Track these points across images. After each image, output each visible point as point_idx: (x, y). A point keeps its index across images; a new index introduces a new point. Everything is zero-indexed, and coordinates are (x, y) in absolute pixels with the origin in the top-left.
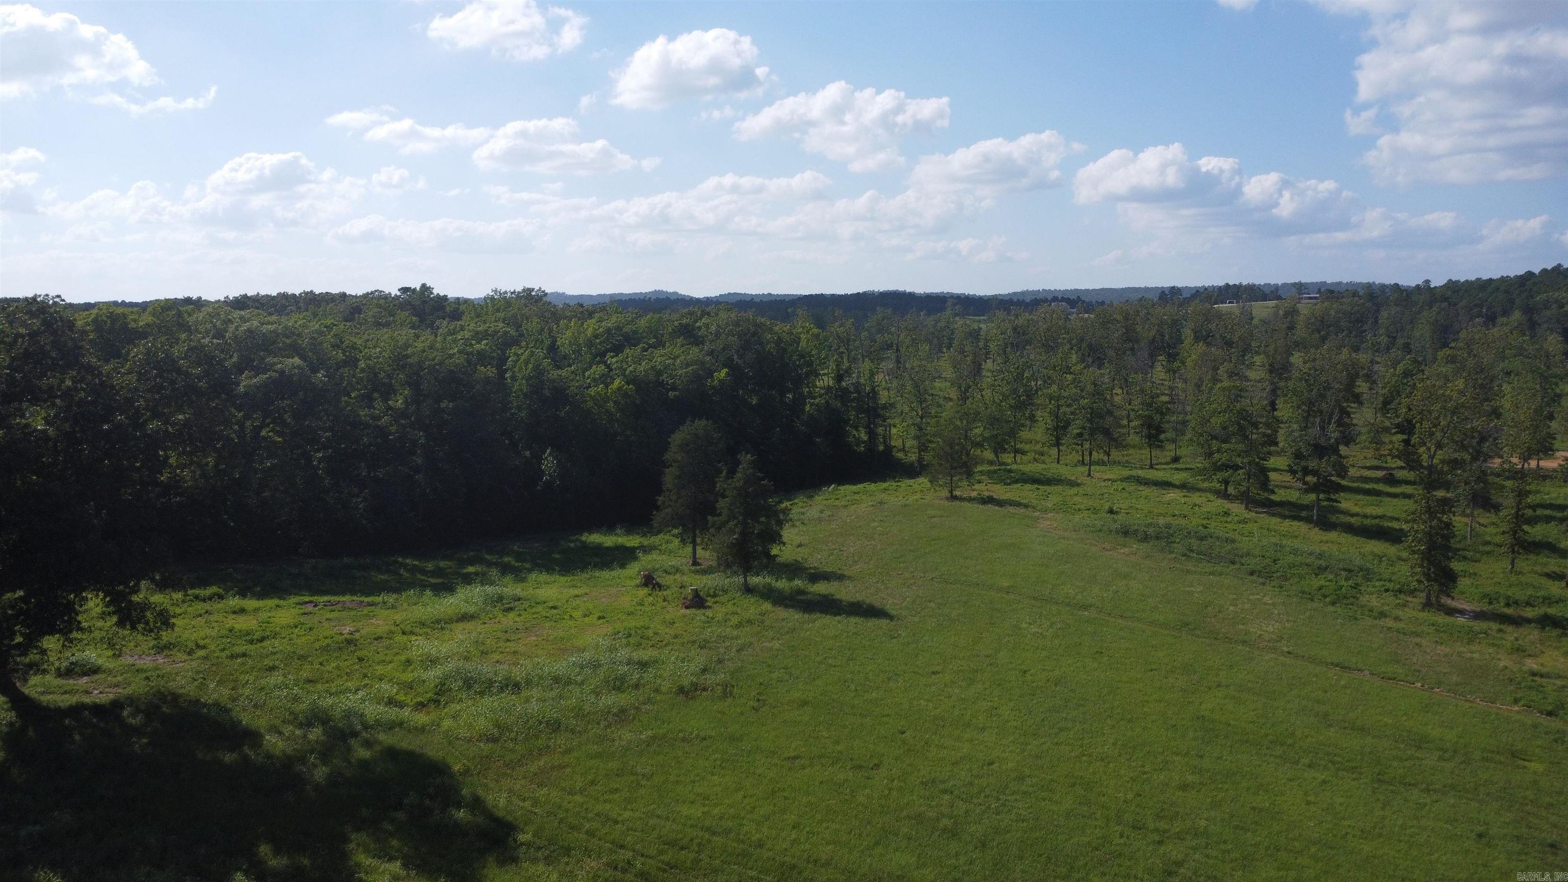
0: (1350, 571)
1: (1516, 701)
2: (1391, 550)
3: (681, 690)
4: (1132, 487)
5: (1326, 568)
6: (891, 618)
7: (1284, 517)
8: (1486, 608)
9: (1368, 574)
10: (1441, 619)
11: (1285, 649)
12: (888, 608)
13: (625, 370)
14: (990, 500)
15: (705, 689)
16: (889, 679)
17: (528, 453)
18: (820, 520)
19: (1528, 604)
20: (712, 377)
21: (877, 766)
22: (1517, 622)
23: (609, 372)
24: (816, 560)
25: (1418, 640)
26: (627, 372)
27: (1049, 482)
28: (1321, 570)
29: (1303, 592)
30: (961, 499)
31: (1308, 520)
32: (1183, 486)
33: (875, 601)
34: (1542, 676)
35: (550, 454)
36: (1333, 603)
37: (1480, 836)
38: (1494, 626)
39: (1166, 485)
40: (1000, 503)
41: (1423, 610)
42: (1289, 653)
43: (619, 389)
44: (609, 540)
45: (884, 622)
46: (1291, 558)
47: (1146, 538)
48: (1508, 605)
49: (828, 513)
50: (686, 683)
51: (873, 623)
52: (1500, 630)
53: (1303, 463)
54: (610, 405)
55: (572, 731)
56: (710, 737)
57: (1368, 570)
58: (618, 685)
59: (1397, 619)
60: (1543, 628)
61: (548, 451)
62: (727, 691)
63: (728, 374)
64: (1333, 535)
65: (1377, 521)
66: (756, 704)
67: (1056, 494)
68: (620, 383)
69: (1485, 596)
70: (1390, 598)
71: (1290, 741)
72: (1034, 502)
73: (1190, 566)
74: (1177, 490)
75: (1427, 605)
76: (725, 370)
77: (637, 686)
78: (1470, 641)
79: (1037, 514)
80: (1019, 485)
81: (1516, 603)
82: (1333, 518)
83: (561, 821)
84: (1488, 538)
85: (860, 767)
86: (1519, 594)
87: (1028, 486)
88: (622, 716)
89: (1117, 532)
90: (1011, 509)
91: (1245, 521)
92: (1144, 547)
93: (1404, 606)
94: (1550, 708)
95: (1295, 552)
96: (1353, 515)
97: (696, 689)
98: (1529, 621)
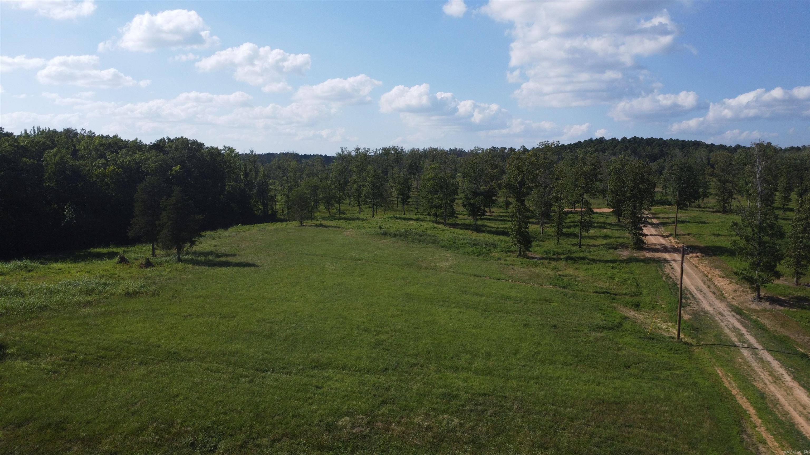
0: (487, 245)
1: (551, 284)
2: (507, 239)
3: (128, 294)
4: (393, 220)
5: (477, 244)
6: (257, 266)
7: (462, 229)
8: (545, 256)
9: (495, 246)
10: (525, 260)
11: (452, 270)
12: (257, 263)
13: (118, 161)
14: (321, 225)
15: (142, 293)
16: (250, 287)
17: (56, 206)
18: (229, 236)
19: (562, 254)
20: (171, 169)
21: (235, 317)
22: (557, 260)
23: (107, 162)
24: (222, 250)
25: (513, 267)
26: (119, 162)
27: (352, 219)
28: (475, 245)
29: (465, 252)
30: (306, 226)
31: (472, 230)
32: (418, 220)
33: (251, 262)
34: (563, 276)
35: (70, 206)
36: (478, 256)
37: (525, 325)
38: (547, 261)
39: (410, 219)
40: (326, 227)
41: (517, 257)
42: (454, 272)
43: (113, 170)
44: (104, 251)
45: (252, 269)
46: (462, 241)
47: (395, 236)
48: (554, 254)
49: (233, 234)
50: (131, 290)
51: (246, 269)
52: (549, 263)
53: (469, 201)
54: (108, 180)
55: (55, 311)
56: (140, 310)
57: (495, 244)
58: (89, 292)
59: (505, 260)
60: (567, 261)
61: (68, 204)
62: (155, 294)
63: (180, 169)
64: (483, 234)
65: (503, 229)
66: (171, 298)
67: (354, 223)
68: (114, 167)
69: (544, 252)
70: (504, 254)
71: (447, 300)
72: (343, 226)
73: (414, 246)
74: (414, 221)
75: (519, 256)
76: (178, 167)
77: (100, 293)
78: (536, 266)
79: (343, 230)
80: (337, 221)
81: (558, 253)
82: (484, 229)
83: (37, 344)
84: (550, 234)
85: (225, 317)
86: (559, 251)
87: (341, 221)
88: (88, 304)
89: (381, 234)
90: (330, 228)
91: (443, 230)
92: (393, 239)
93: (509, 256)
94: (564, 285)
95: (463, 239)
96: (492, 228)
97: (137, 294)
98: (561, 259)
